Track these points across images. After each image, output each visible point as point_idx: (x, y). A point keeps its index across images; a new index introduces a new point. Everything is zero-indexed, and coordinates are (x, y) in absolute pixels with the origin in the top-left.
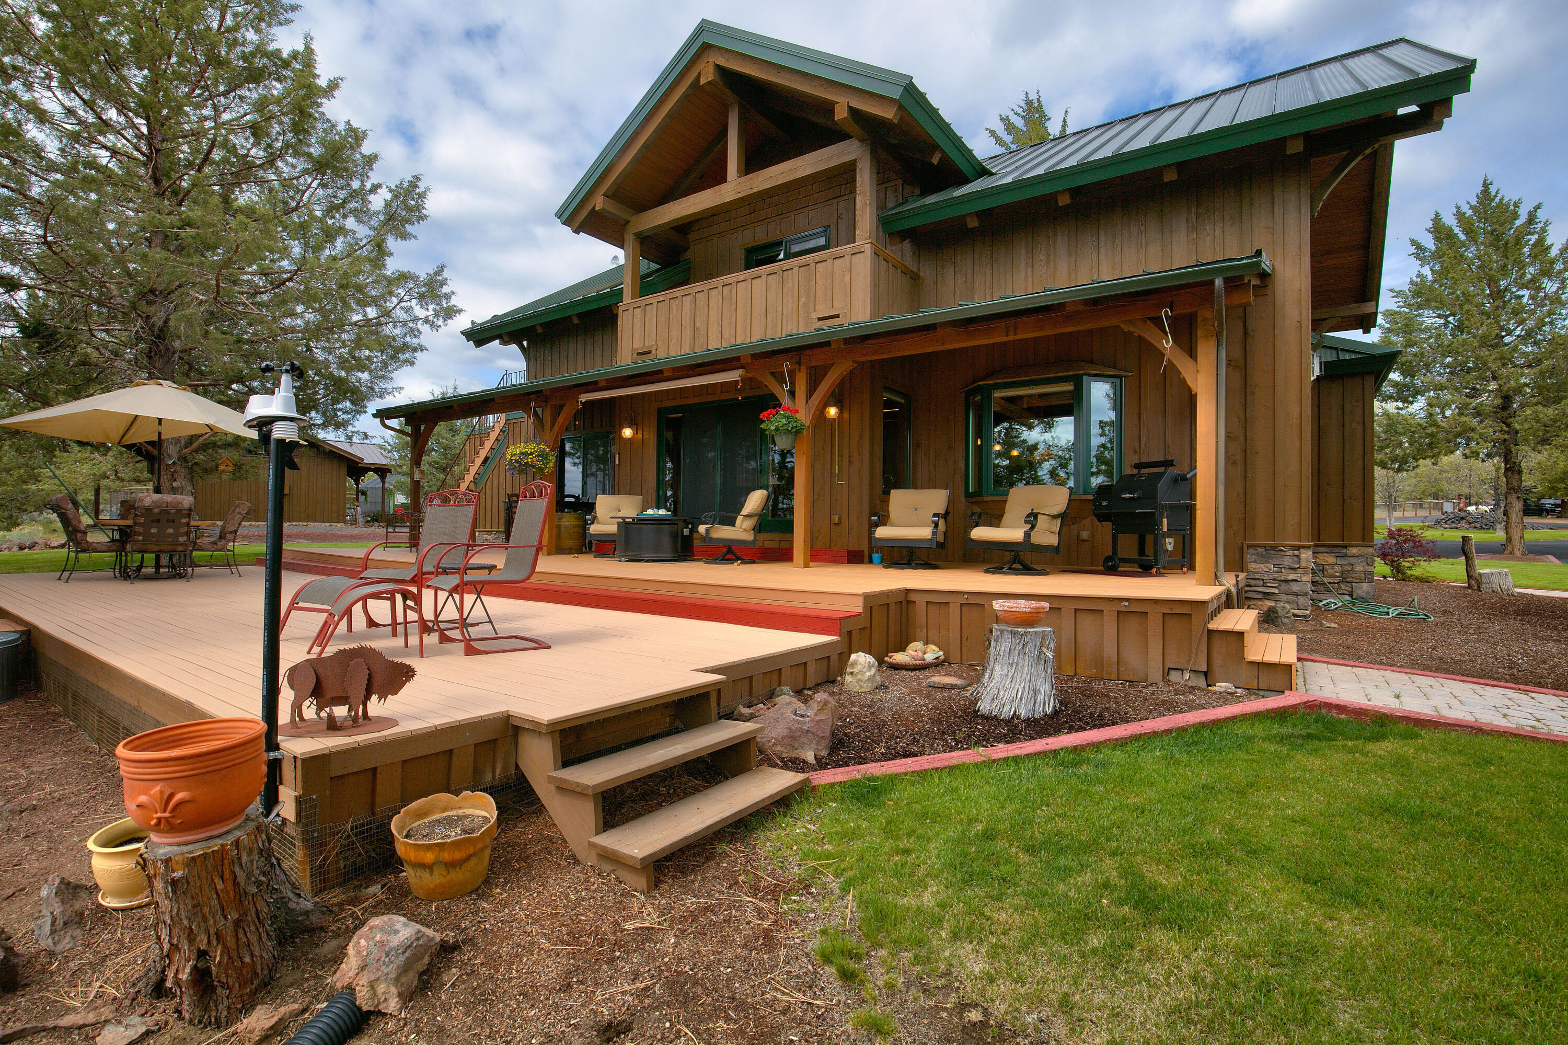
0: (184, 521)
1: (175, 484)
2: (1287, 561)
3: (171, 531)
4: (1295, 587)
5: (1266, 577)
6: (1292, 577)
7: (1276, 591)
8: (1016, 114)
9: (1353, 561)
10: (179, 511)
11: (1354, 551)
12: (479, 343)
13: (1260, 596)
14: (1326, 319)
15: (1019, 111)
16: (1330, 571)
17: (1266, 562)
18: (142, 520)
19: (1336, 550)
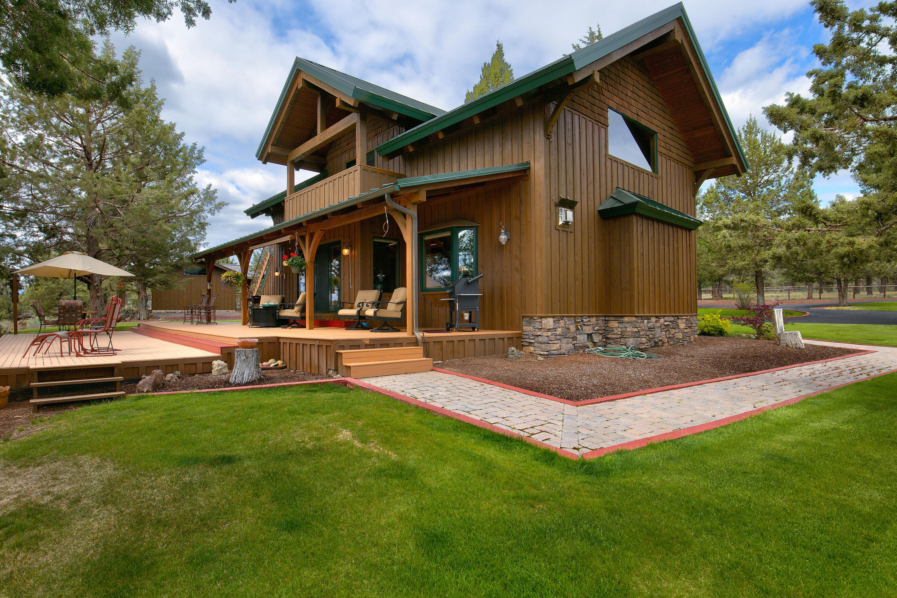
0: (79, 311)
1: (98, 294)
2: (537, 325)
3: (74, 315)
4: (540, 339)
5: (529, 333)
6: (539, 333)
7: (533, 341)
8: (583, 42)
9: (626, 325)
10: (77, 307)
11: (626, 319)
12: (253, 216)
13: (527, 344)
14: (705, 170)
15: (586, 40)
16: (616, 331)
17: (530, 326)
18: (62, 311)
19: (618, 319)
